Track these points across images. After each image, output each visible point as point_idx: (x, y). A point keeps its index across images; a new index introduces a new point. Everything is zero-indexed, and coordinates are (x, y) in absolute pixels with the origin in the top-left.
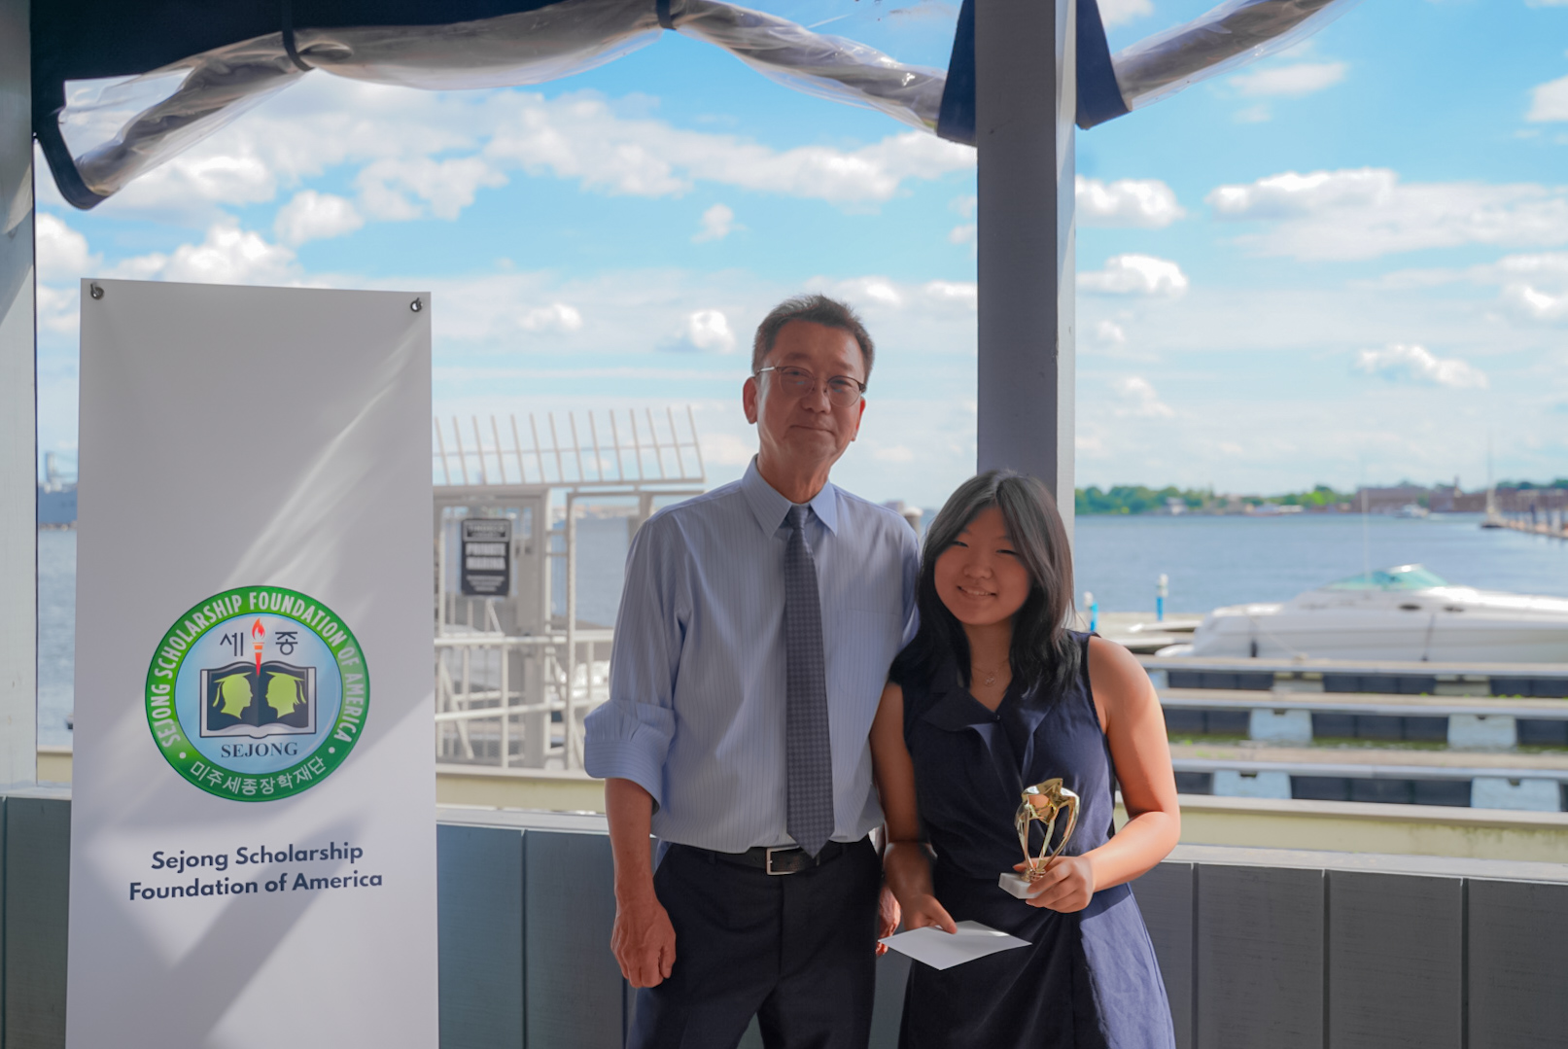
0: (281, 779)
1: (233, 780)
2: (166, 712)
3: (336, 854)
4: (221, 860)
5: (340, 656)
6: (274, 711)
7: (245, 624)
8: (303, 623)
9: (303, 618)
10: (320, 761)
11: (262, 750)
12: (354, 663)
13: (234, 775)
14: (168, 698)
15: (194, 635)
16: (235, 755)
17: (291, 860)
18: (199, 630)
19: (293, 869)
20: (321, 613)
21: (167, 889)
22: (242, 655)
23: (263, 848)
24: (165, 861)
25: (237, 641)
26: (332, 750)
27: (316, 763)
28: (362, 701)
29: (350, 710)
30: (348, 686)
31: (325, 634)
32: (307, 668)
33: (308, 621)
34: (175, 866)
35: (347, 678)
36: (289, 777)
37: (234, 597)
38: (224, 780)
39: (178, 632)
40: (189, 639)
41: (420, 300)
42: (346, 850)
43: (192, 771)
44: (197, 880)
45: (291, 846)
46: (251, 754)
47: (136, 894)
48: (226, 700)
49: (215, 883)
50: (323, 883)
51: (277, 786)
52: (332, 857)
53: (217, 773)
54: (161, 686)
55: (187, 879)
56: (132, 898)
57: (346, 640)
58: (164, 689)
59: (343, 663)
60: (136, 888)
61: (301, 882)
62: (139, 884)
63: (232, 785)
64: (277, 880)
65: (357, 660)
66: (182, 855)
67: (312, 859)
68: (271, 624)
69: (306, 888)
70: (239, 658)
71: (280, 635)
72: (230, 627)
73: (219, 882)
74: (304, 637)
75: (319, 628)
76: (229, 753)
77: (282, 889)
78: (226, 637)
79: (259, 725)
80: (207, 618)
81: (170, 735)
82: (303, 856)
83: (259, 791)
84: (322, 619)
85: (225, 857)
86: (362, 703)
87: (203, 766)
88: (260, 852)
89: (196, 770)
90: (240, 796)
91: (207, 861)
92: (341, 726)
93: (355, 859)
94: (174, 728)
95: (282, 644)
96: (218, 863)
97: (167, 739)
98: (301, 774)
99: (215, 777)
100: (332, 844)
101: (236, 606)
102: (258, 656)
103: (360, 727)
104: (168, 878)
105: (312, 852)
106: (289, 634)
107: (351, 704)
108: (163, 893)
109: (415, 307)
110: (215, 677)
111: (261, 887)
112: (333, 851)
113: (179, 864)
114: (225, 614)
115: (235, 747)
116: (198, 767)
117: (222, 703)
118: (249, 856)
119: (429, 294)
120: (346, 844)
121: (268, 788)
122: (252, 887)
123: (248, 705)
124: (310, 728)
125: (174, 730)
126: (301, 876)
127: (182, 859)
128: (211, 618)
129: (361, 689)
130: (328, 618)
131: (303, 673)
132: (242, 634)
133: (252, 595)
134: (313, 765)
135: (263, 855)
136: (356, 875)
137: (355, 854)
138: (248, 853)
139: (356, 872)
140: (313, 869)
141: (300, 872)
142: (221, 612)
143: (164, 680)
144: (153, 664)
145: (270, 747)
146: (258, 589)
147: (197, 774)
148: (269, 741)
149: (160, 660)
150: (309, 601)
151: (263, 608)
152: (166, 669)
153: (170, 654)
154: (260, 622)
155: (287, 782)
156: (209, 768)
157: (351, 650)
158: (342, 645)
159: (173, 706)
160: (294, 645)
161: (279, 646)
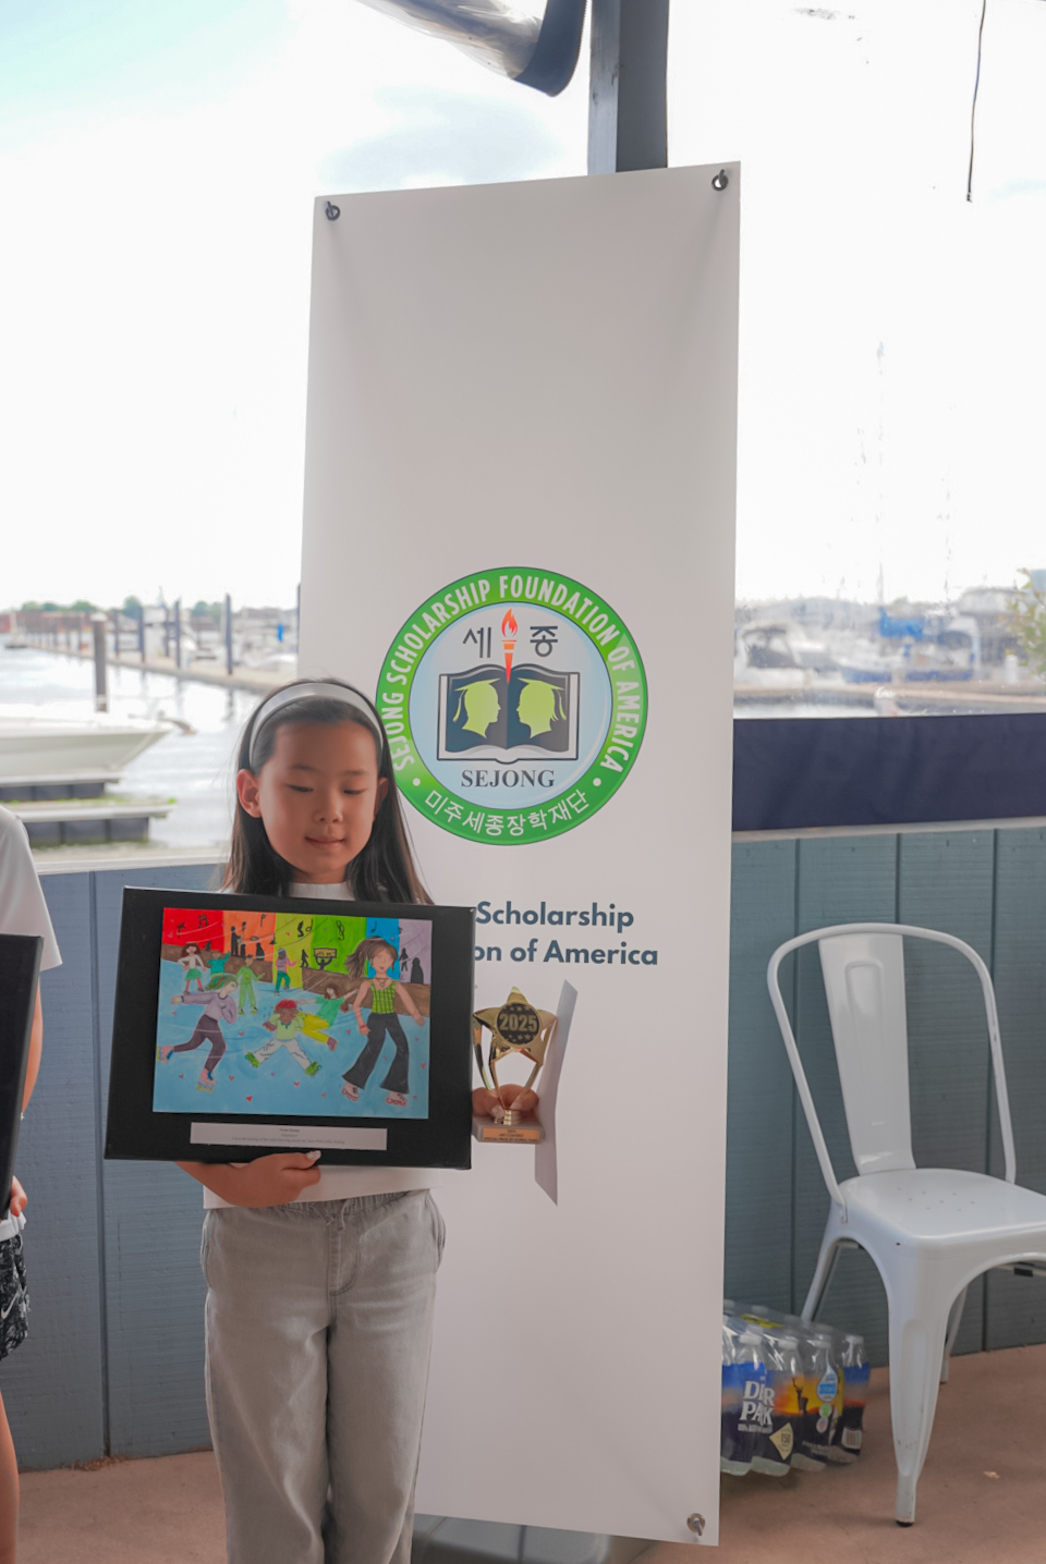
0: (533, 816)
1: (475, 816)
2: (398, 728)
3: (599, 918)
5: (611, 658)
6: (527, 728)
7: (492, 617)
8: (565, 615)
9: (565, 608)
10: (582, 795)
11: (510, 779)
12: (629, 667)
13: (477, 809)
14: (400, 709)
15: (433, 630)
16: (478, 784)
17: (543, 922)
18: (439, 625)
19: (545, 933)
20: (588, 602)
22: (489, 656)
23: (509, 904)
25: (482, 637)
26: (597, 782)
27: (577, 797)
28: (637, 718)
29: (622, 730)
30: (620, 698)
31: (592, 630)
32: (569, 674)
33: (571, 612)
35: (619, 688)
37: (481, 582)
38: (465, 815)
39: (415, 627)
40: (427, 636)
41: (725, 174)
42: (612, 914)
43: (427, 801)
45: (543, 904)
46: (497, 784)
48: (470, 714)
50: (582, 955)
51: (527, 825)
52: (594, 923)
53: (457, 807)
54: (394, 695)
57: (618, 638)
58: (397, 698)
59: (615, 668)
61: (554, 952)
63: (474, 822)
64: (526, 947)
65: (632, 664)
67: (568, 923)
68: (528, 616)
69: (561, 960)
70: (485, 661)
71: (536, 631)
72: (475, 621)
74: (565, 631)
75: (584, 622)
76: (471, 781)
78: (470, 633)
79: (507, 747)
80: (449, 609)
81: (403, 757)
82: (560, 918)
83: (506, 831)
84: (589, 609)
86: (637, 721)
87: (440, 797)
88: (505, 909)
89: (432, 801)
90: (482, 837)
92: (609, 751)
93: (624, 928)
95: (539, 642)
97: (399, 760)
98: (558, 811)
99: (454, 811)
100: (595, 905)
101: (483, 593)
102: (509, 658)
103: (634, 752)
105: (569, 915)
106: (547, 629)
107: (623, 722)
109: (718, 184)
110: (457, 685)
111: (506, 954)
112: (595, 915)
114: (470, 604)
115: (478, 773)
116: (435, 797)
117: (464, 717)
118: (492, 914)
119: (738, 164)
120: (612, 906)
121: (517, 828)
122: (494, 953)
123: (495, 720)
124: (571, 753)
125: (407, 750)
126: (554, 944)
128: (454, 609)
129: (636, 702)
130: (596, 608)
131: (564, 679)
132: (490, 629)
133: (503, 578)
134: (573, 801)
135: (509, 913)
136: (624, 949)
137: (624, 920)
138: (491, 910)
139: (624, 944)
140: (571, 936)
141: (554, 939)
142: (465, 601)
143: (397, 687)
144: (385, 668)
145: (520, 775)
146: (510, 571)
147: (433, 806)
148: (519, 767)
149: (393, 662)
150: (574, 585)
151: (516, 596)
152: (399, 673)
153: (405, 654)
154: (513, 613)
155: (541, 821)
156: (446, 799)
157: (624, 649)
158: (613, 644)
159: (407, 720)
160: (553, 644)
161: (535, 644)
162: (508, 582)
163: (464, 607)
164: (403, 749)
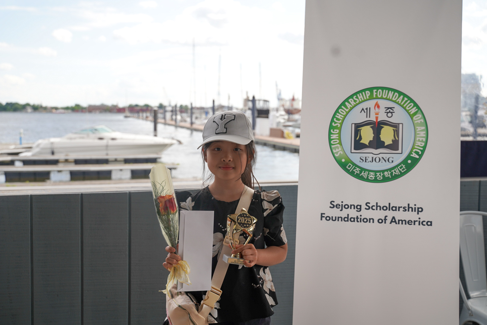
0: (386, 173)
1: (364, 172)
2: (337, 141)
3: (410, 209)
4: (359, 207)
5: (414, 118)
6: (384, 143)
7: (371, 104)
8: (397, 103)
9: (397, 101)
10: (404, 166)
11: (377, 160)
12: (421, 122)
13: (365, 170)
14: (338, 135)
15: (349, 108)
16: (366, 162)
17: (389, 210)
18: (351, 106)
19: (390, 214)
20: (406, 99)
21: (336, 217)
22: (370, 117)
23: (377, 203)
24: (335, 205)
25: (367, 111)
26: (409, 161)
28: (424, 139)
30: (418, 132)
31: (407, 108)
32: (399, 124)
33: (400, 102)
34: (339, 208)
35: (418, 129)
36: (390, 173)
38: (361, 172)
39: (343, 107)
40: (347, 110)
42: (415, 208)
43: (347, 167)
44: (348, 215)
45: (390, 204)
46: (372, 161)
47: (323, 218)
48: (362, 137)
49: (356, 217)
50: (404, 222)
51: (384, 176)
52: (409, 211)
53: (358, 169)
54: (335, 130)
55: (344, 213)
56: (321, 219)
57: (417, 111)
58: (336, 131)
59: (416, 122)
60: (323, 215)
61: (394, 220)
62: (324, 214)
63: (364, 175)
64: (383, 218)
65: (422, 120)
66: (342, 204)
67: (399, 210)
68: (384, 104)
69: (396, 223)
70: (368, 119)
71: (387, 109)
72: (365, 105)
73: (357, 216)
74: (398, 109)
76: (363, 160)
77: (385, 223)
78: (363, 109)
79: (376, 149)
80: (355, 101)
81: (339, 152)
82: (396, 209)
83: (376, 178)
84: (406, 101)
85: (360, 206)
87: (352, 166)
88: (375, 205)
89: (349, 167)
90: (367, 180)
91: (353, 207)
92: (414, 151)
93: (419, 213)
94: (340, 148)
95: (388, 113)
96: (357, 208)
97: (337, 153)
98: (395, 171)
99: (357, 171)
100: (409, 205)
101: (368, 96)
102: (377, 118)
103: (423, 151)
104: (336, 213)
105: (399, 208)
106: (391, 108)
107: (419, 141)
108: (334, 219)
110: (358, 127)
111: (376, 221)
112: (409, 208)
113: (341, 207)
114: (363, 99)
115: (366, 158)
116: (350, 166)
117: (361, 138)
118: (371, 206)
120: (415, 205)
121: (380, 177)
122: (371, 220)
123: (372, 139)
124: (400, 151)
125: (340, 149)
126: (394, 218)
127: (342, 205)
128: (357, 101)
129: (424, 134)
130: (409, 101)
131: (397, 126)
132: (370, 108)
133: (375, 91)
134: (401, 168)
135: (377, 206)
136: (419, 220)
137: (420, 210)
138: (370, 205)
139: (419, 218)
140: (400, 215)
141: (394, 216)
142: (361, 98)
143: (336, 127)
144: (332, 121)
145: (381, 159)
146: (377, 88)
147: (349, 169)
148: (381, 156)
149: (335, 119)
150: (400, 93)
151: (379, 96)
152: (337, 123)
153: (339, 116)
154: (378, 103)
155: (389, 175)
156: (354, 166)
157: (419, 115)
158: (415, 113)
159: (340, 139)
160: (393, 113)
161: (386, 113)
162: (376, 92)
163: (360, 100)
164: (338, 149)
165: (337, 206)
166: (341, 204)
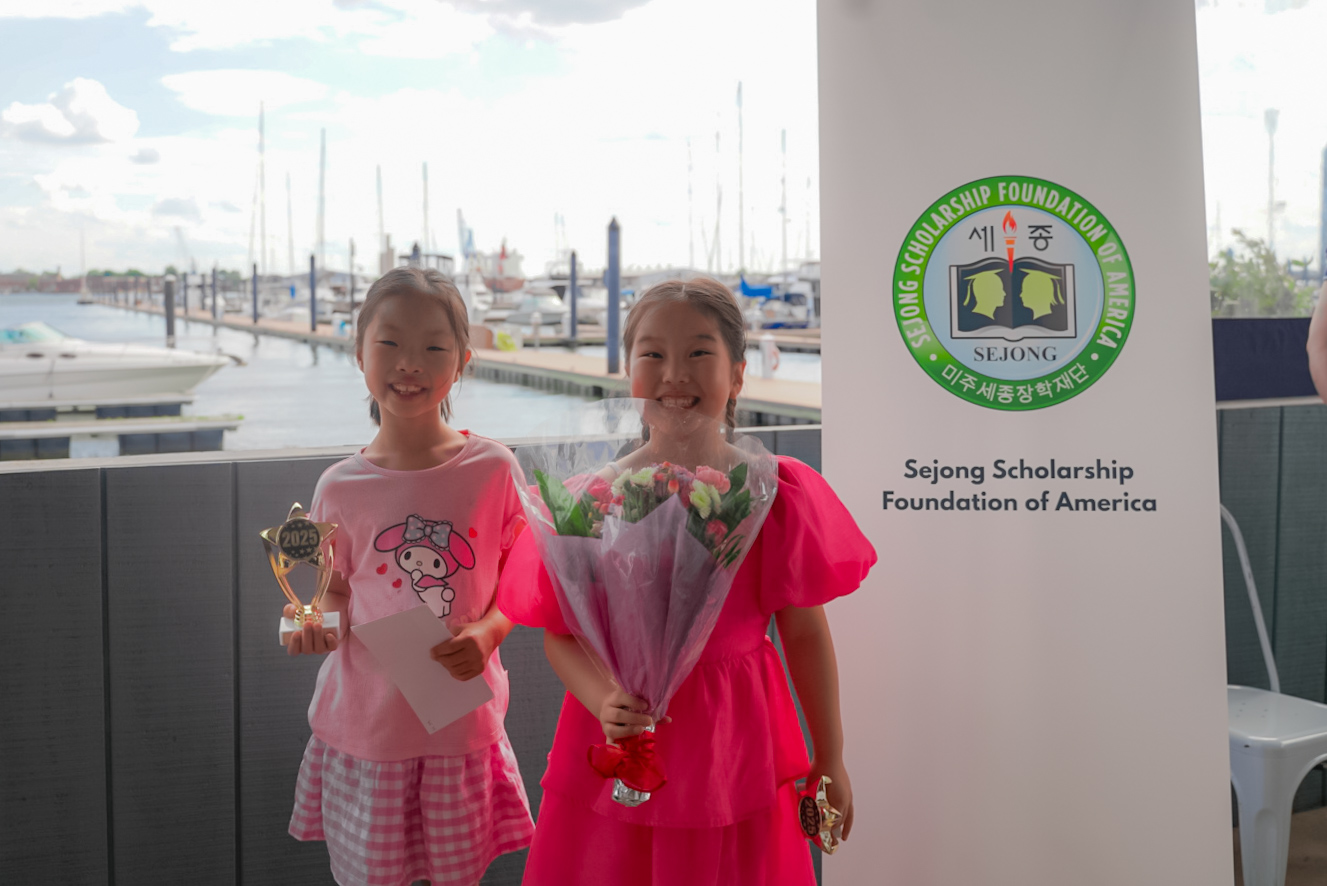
0: (1040, 386)
1: (988, 386)
2: (914, 311)
3: (1103, 472)
4: (977, 472)
5: (1100, 251)
6: (1030, 312)
7: (994, 217)
8: (1058, 216)
9: (1057, 210)
10: (1082, 368)
11: (1018, 354)
12: (1117, 260)
13: (989, 380)
14: (916, 295)
15: (942, 228)
16: (989, 359)
17: (1053, 477)
18: (946, 223)
19: (1055, 486)
20: (1078, 205)
21: (921, 500)
22: (993, 250)
23: (1022, 461)
24: (918, 470)
25: (986, 234)
26: (1095, 357)
27: (1078, 370)
28: (1127, 303)
30: (1111, 286)
31: (1082, 228)
32: (1064, 266)
33: (1064, 213)
34: (929, 476)
35: (1109, 277)
36: (1049, 385)
38: (978, 386)
39: (925, 225)
40: (936, 233)
42: (1114, 469)
43: (944, 374)
44: (952, 493)
45: (1053, 461)
46: (1006, 358)
47: (889, 504)
48: (978, 299)
49: (971, 497)
50: (1089, 504)
51: (1035, 394)
52: (1099, 476)
53: (971, 378)
54: (909, 283)
55: (941, 490)
56: (885, 507)
57: (1106, 235)
58: (912, 286)
59: (1105, 261)
60: (889, 496)
61: (1064, 501)
62: (892, 493)
63: (987, 392)
64: (1039, 498)
65: (1120, 257)
66: (936, 465)
67: (1076, 476)
68: (1025, 217)
69: (1071, 509)
70: (990, 254)
71: (1033, 229)
72: (980, 220)
73: (975, 496)
74: (1059, 229)
75: (1076, 221)
76: (982, 356)
77: (1044, 509)
78: (975, 230)
79: (1014, 326)
80: (955, 211)
81: (920, 336)
82: (1067, 473)
83: (1016, 399)
84: (1079, 211)
85: (982, 469)
86: (1127, 305)
87: (955, 370)
88: (1018, 466)
89: (948, 373)
90: (995, 404)
91: (962, 472)
92: (1105, 329)
93: (1125, 480)
94: (923, 327)
95: (1036, 239)
96: (974, 475)
97: (916, 339)
98: (1061, 381)
99: (969, 382)
100: (1099, 462)
101: (985, 197)
102: (1011, 252)
103: (1126, 331)
104: (920, 488)
105: (1076, 470)
106: (1043, 228)
107: (1115, 306)
108: (917, 504)
110: (965, 275)
111: (1021, 505)
112: (1099, 470)
113: (932, 474)
114: (973, 206)
115: (989, 349)
116: (950, 371)
117: (973, 302)
118: (1007, 470)
120: (1114, 462)
121: (1026, 396)
122: (1011, 504)
123: (1001, 304)
124: (1070, 332)
125: (923, 330)
126: (1064, 495)
127: (936, 469)
128: (958, 210)
129: (1126, 289)
130: (1085, 211)
131: (1060, 270)
132: (992, 227)
133: (1001, 185)
134: (1075, 372)
135: (1022, 469)
136: (1126, 498)
137: (1125, 474)
138: (1006, 467)
139: (1126, 494)
140: (1078, 488)
141: (1064, 491)
142: (969, 204)
143: (911, 276)
144: (900, 259)
145: (1026, 351)
146: (1007, 179)
147: (949, 378)
148: (1025, 344)
149: (907, 256)
150: (1064, 192)
151: (1014, 199)
152: (914, 264)
153: (917, 248)
154: (1011, 214)
155: (1047, 390)
156: (961, 372)
157: (1111, 245)
158: (1102, 240)
159: (922, 304)
160: (1049, 240)
161: (1033, 240)
162: (1006, 188)
164: (919, 329)
165: (924, 472)
166: (932, 466)
